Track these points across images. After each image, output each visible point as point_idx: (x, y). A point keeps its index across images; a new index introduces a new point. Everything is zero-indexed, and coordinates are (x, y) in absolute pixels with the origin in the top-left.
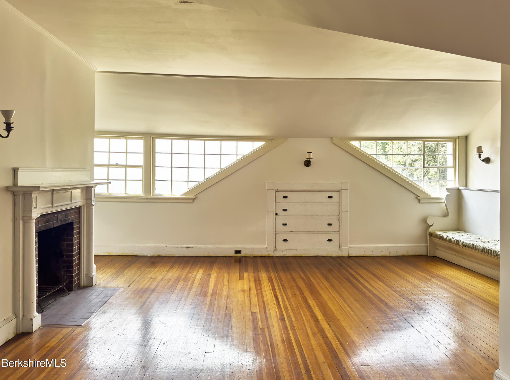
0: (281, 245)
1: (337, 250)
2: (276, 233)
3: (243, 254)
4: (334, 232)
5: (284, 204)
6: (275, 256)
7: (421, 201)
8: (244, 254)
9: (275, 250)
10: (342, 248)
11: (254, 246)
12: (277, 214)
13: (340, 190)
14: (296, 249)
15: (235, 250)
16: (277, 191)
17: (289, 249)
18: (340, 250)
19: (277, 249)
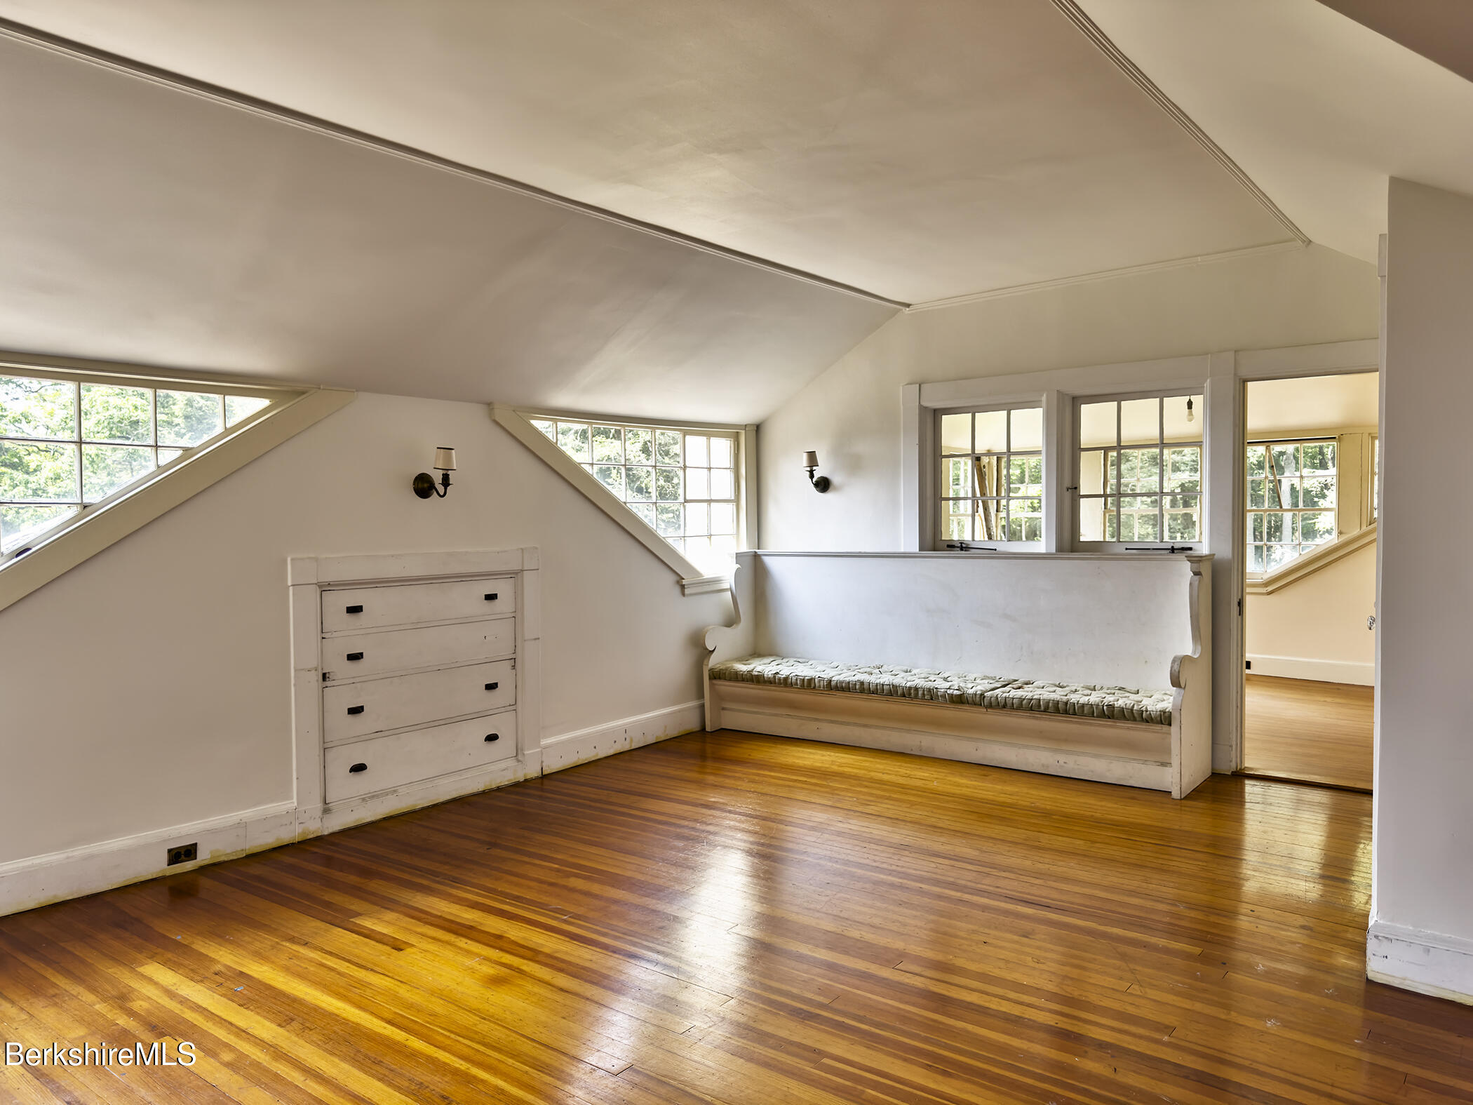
0: (345, 787)
1: (511, 763)
2: (326, 745)
3: (204, 857)
4: (503, 710)
5: (349, 634)
6: (326, 833)
7: (687, 591)
8: (209, 857)
9: (326, 811)
10: (524, 754)
11: (247, 814)
12: (327, 675)
13: (517, 573)
14: (395, 791)
15: (170, 851)
16: (325, 588)
17: (373, 797)
18: (518, 761)
19: (330, 805)
